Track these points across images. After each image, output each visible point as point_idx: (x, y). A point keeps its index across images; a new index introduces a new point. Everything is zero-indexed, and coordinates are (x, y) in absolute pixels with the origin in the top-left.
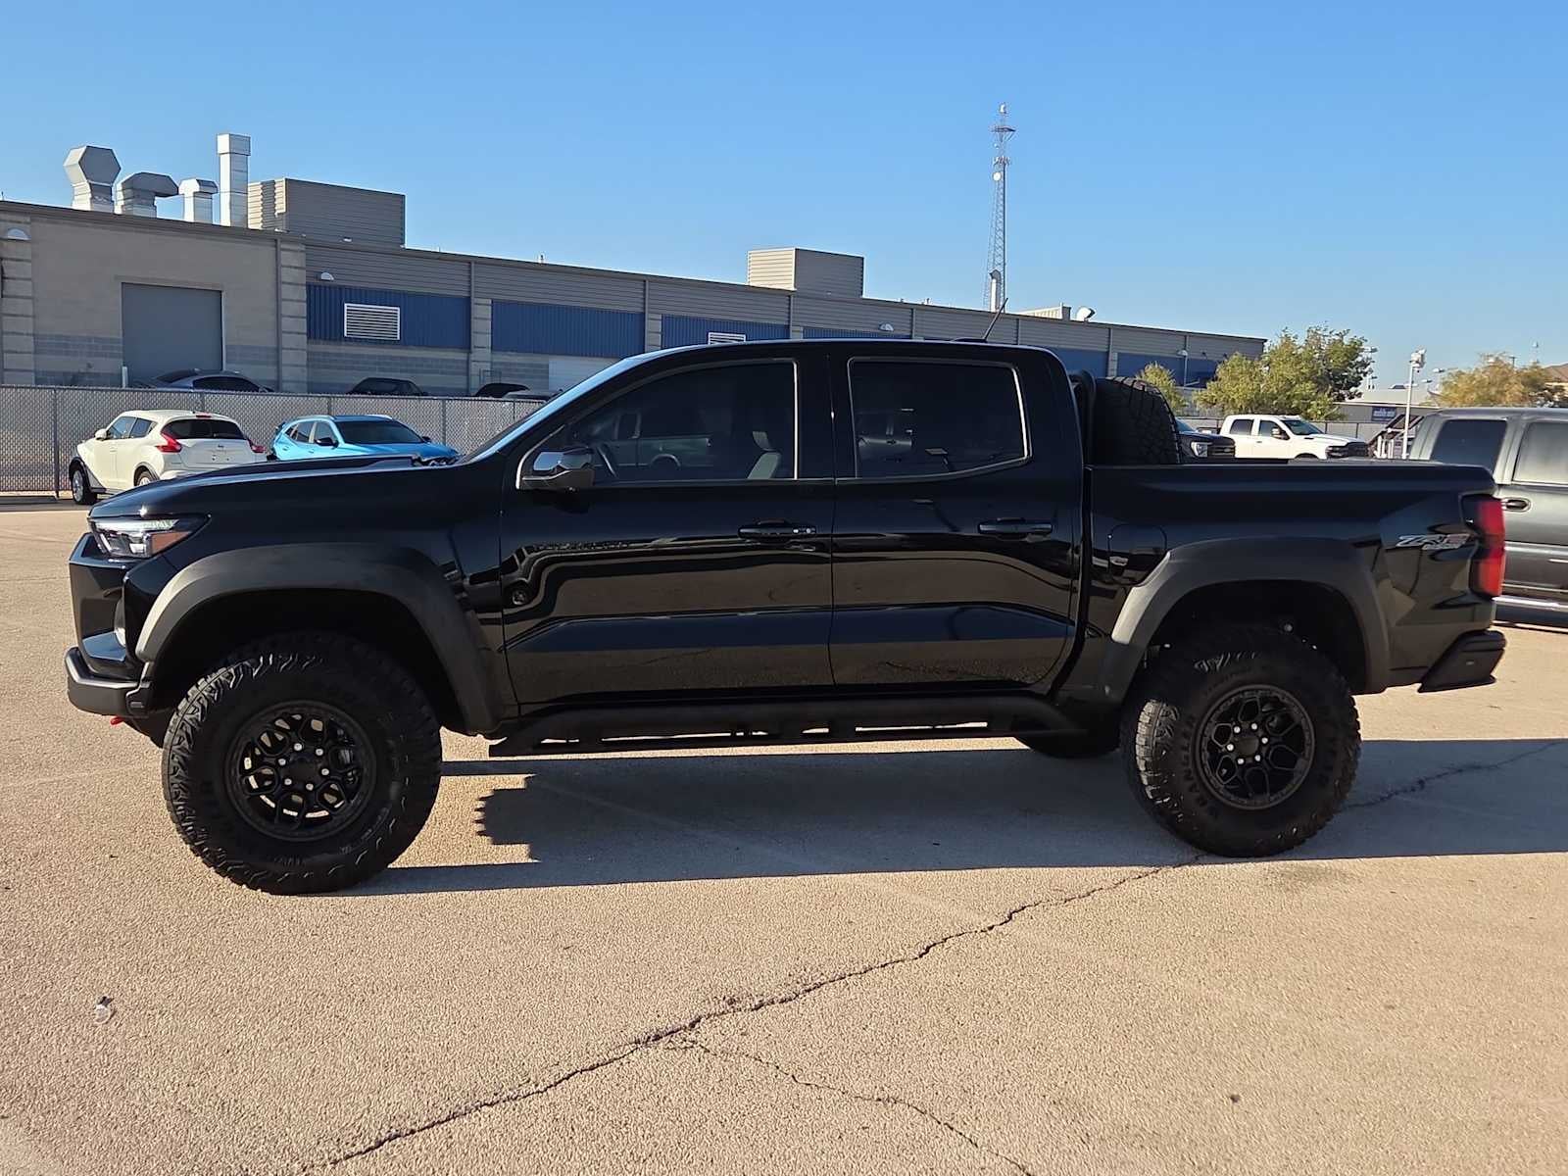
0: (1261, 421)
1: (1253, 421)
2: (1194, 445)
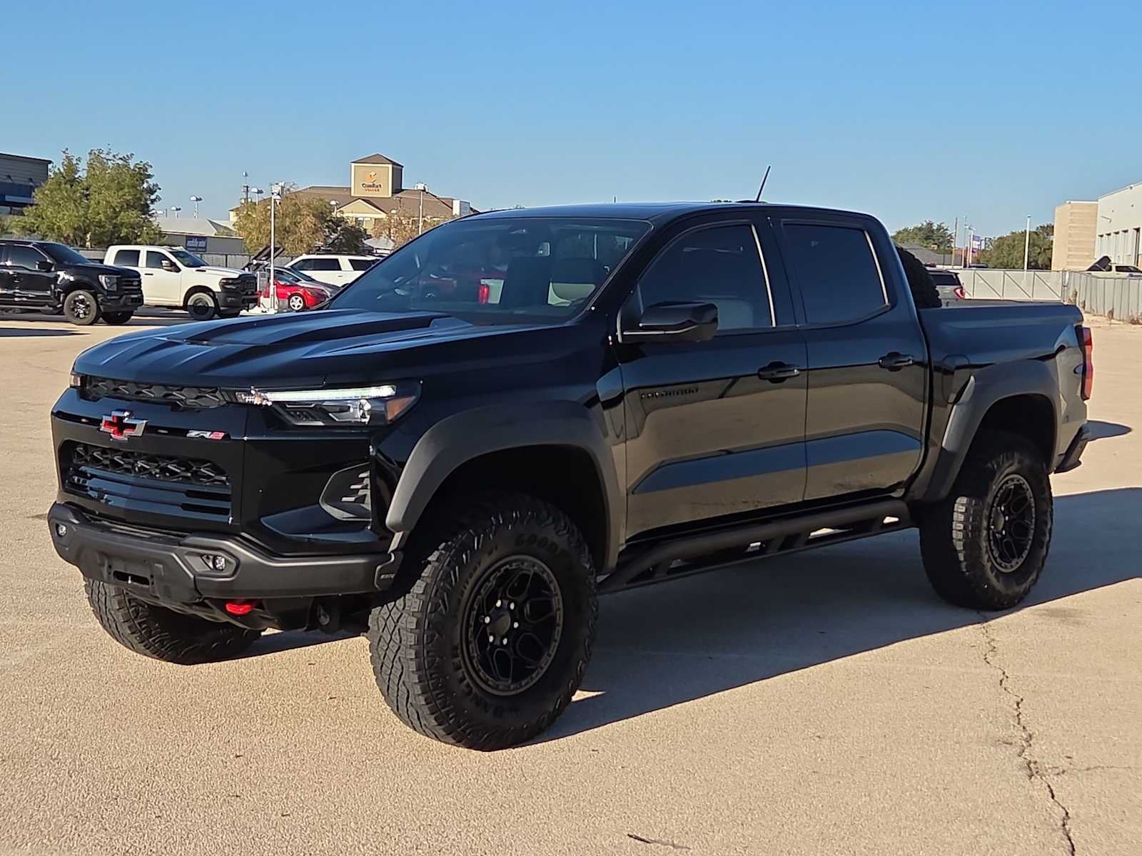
0: (148, 252)
2: (103, 279)
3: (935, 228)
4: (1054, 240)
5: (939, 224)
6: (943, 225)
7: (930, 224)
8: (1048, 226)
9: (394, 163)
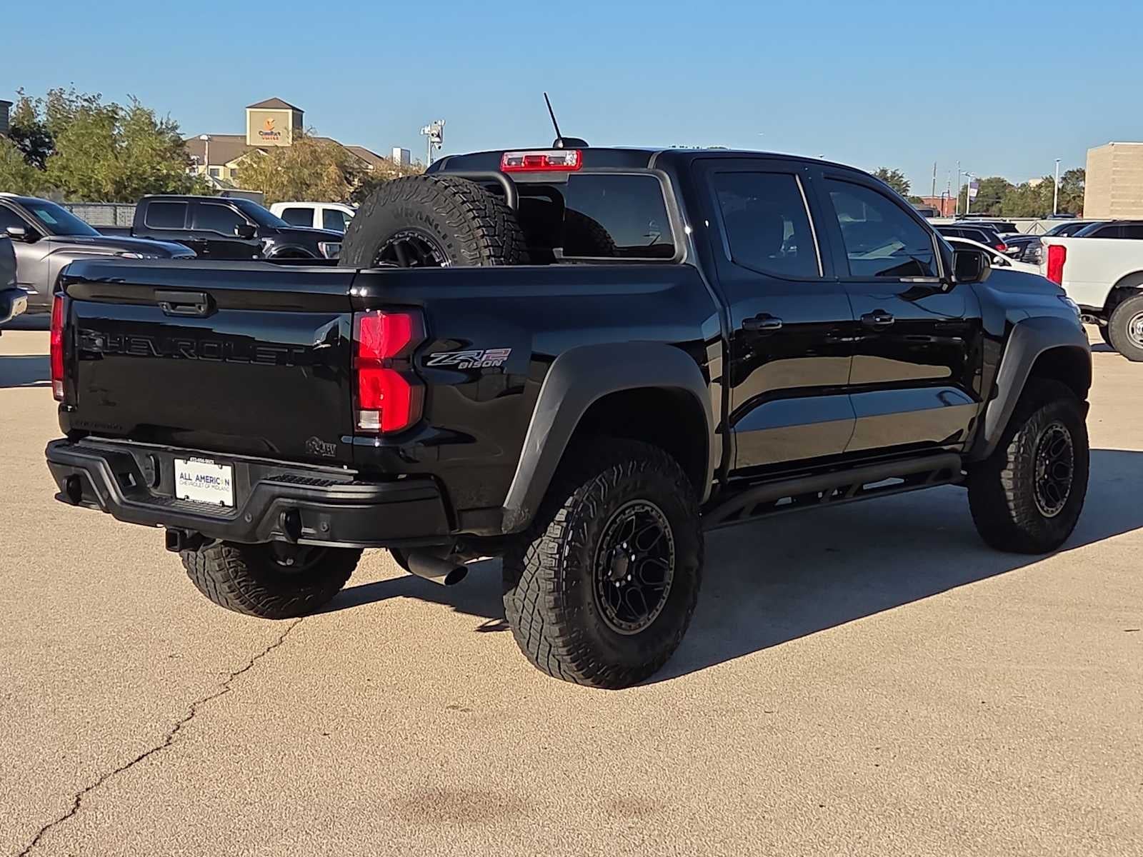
0: (324, 210)
1: (313, 210)
3: (889, 175)
4: (1086, 186)
5: (893, 170)
6: (898, 172)
7: (884, 171)
8: (1078, 171)
9: (293, 108)
